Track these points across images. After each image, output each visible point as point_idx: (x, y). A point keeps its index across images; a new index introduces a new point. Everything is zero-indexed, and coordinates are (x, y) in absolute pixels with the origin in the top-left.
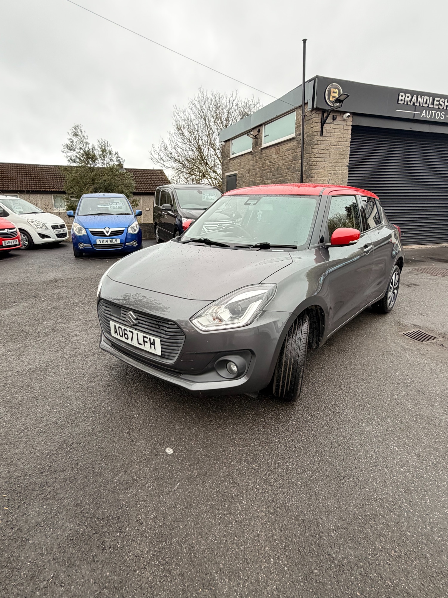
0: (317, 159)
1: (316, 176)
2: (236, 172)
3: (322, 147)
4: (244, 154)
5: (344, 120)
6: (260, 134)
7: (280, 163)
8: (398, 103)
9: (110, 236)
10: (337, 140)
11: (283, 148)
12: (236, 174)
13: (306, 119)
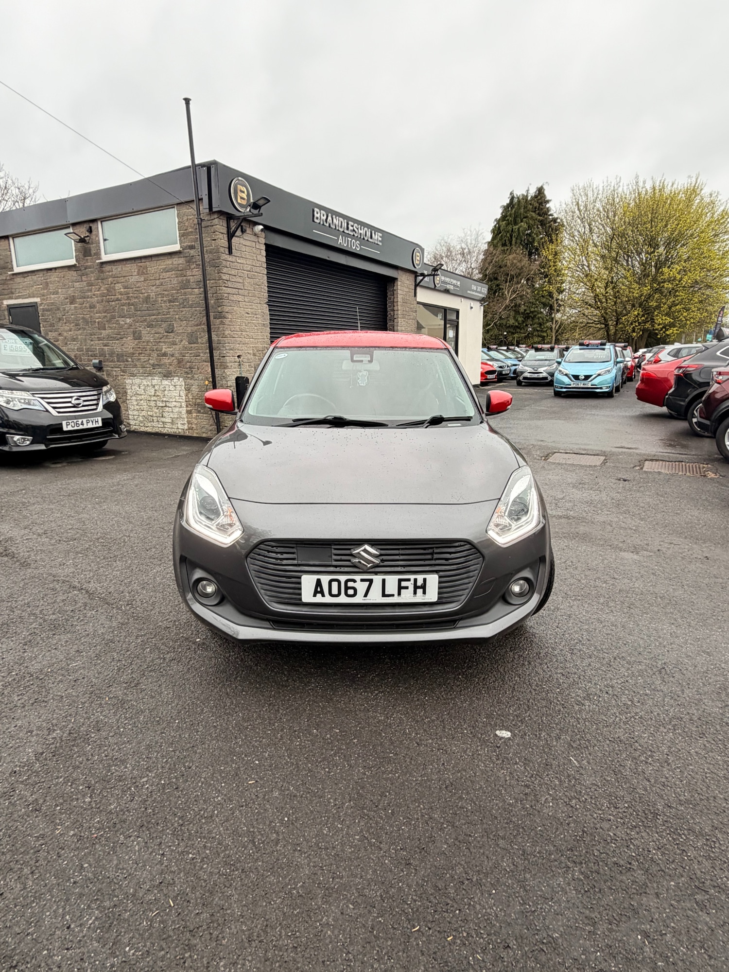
0: (229, 290)
1: (230, 316)
2: (37, 300)
3: (233, 272)
4: (55, 269)
5: (255, 235)
6: (93, 237)
7: (152, 292)
8: (313, 221)
10: (250, 263)
11: (153, 267)
12: (36, 303)
13: (204, 224)
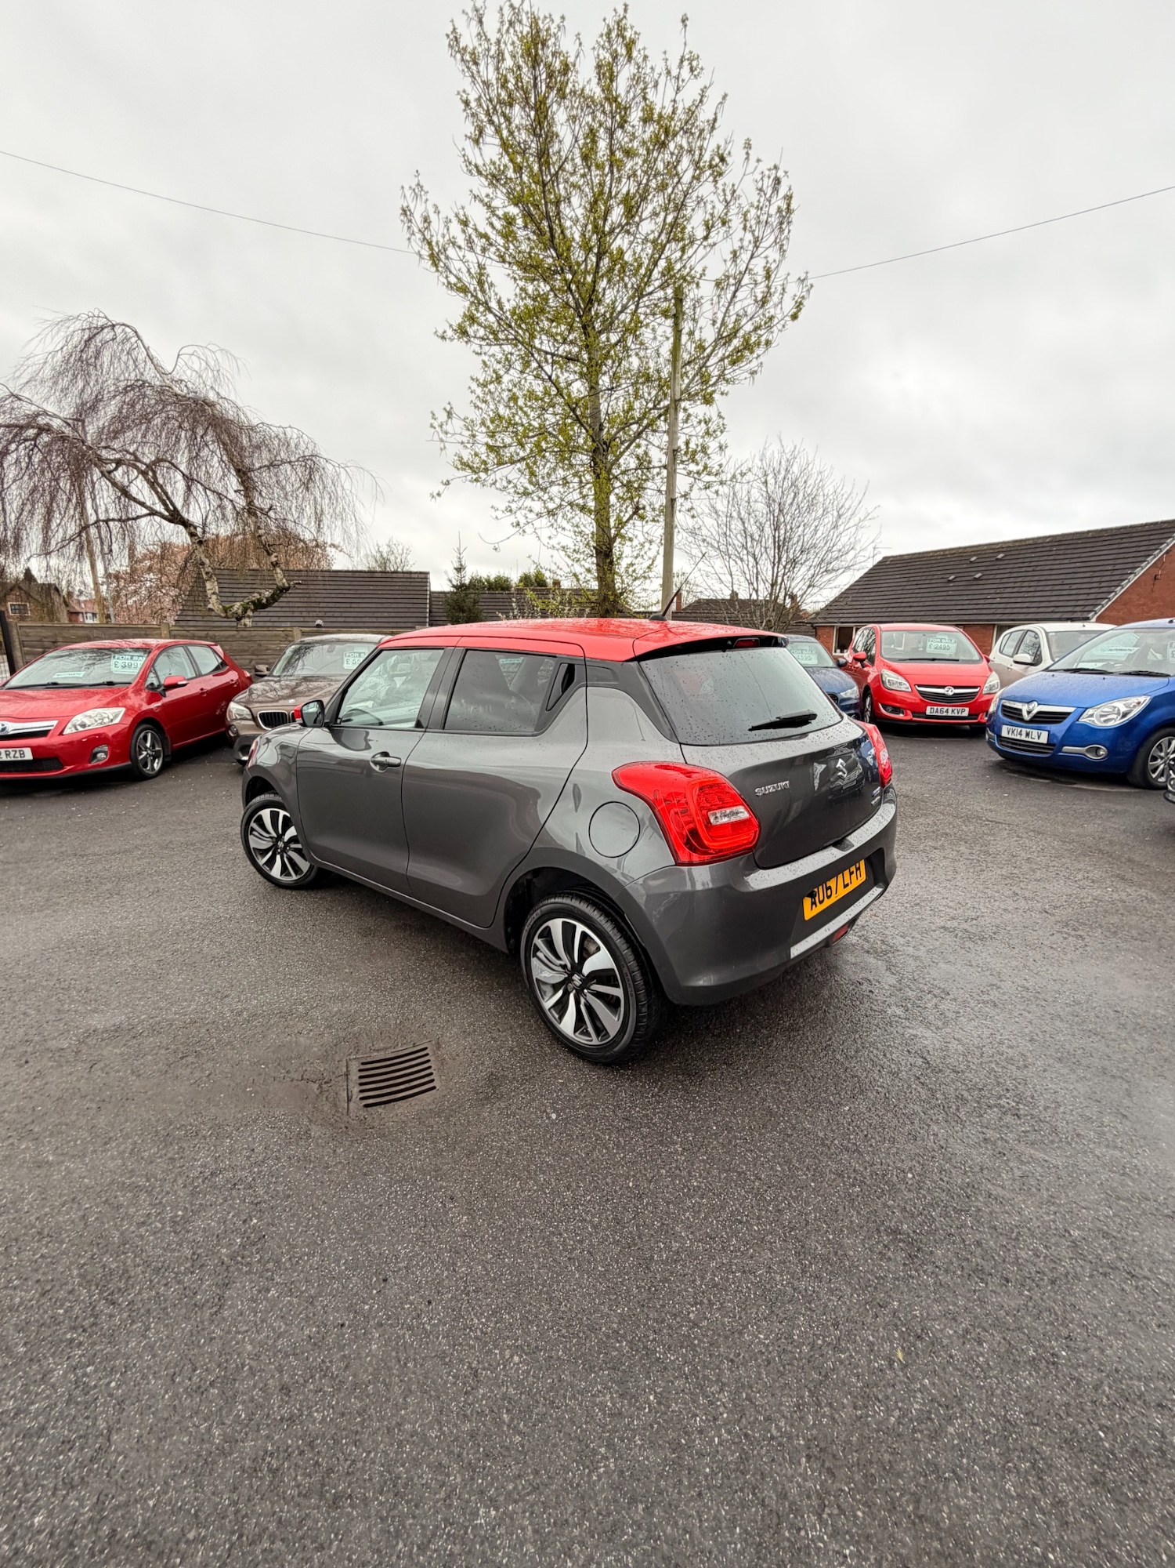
9: (1031, 721)
